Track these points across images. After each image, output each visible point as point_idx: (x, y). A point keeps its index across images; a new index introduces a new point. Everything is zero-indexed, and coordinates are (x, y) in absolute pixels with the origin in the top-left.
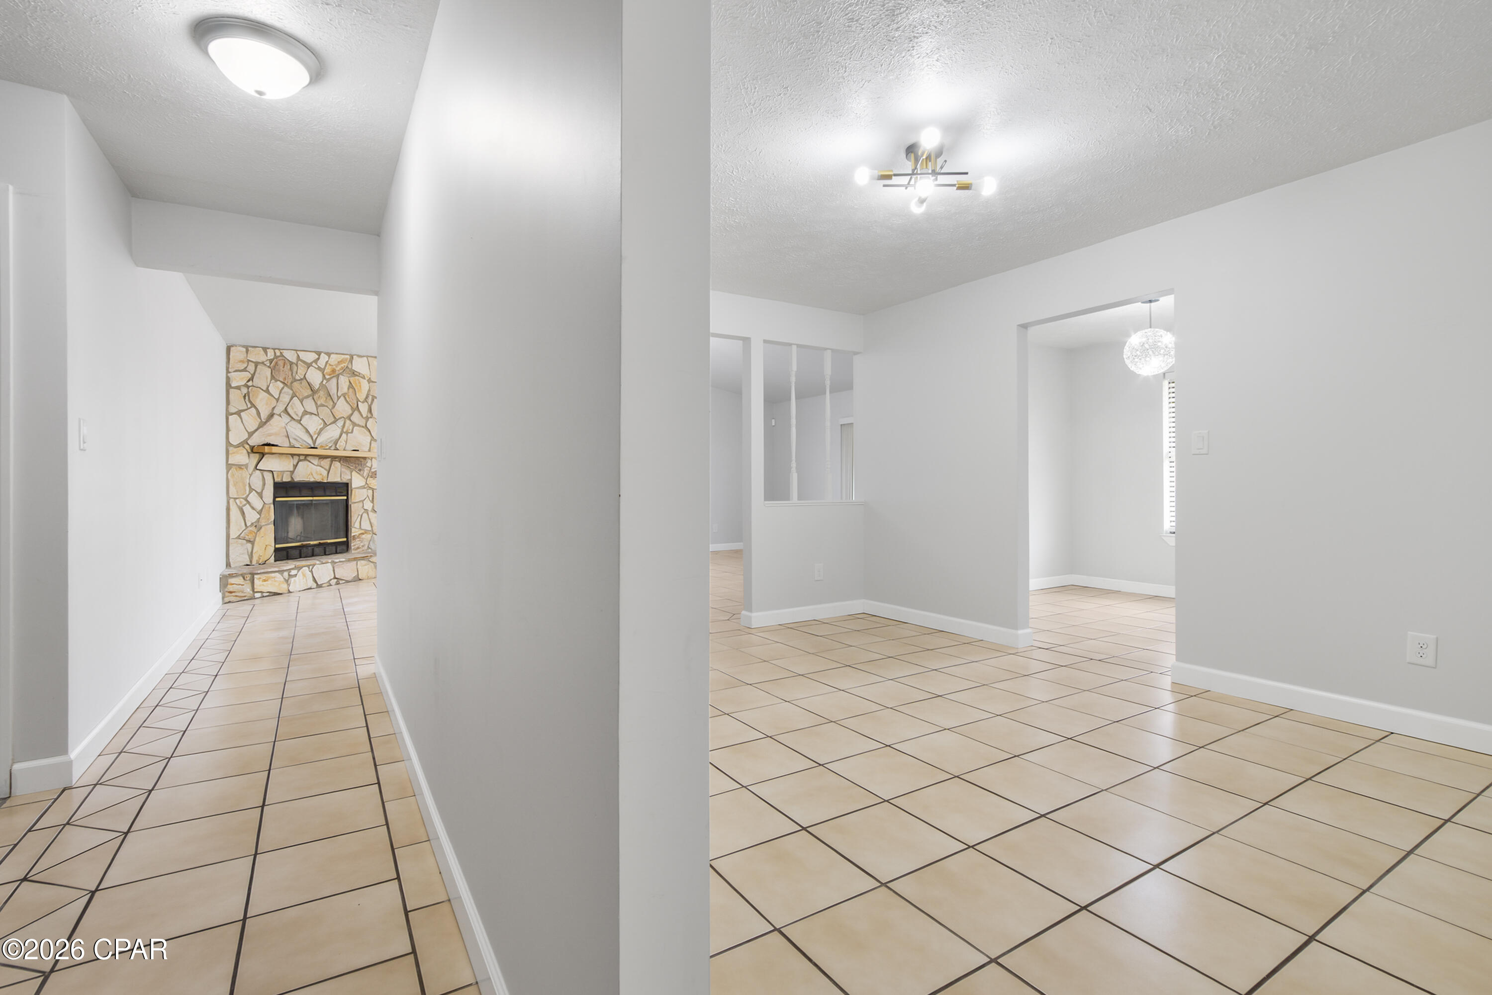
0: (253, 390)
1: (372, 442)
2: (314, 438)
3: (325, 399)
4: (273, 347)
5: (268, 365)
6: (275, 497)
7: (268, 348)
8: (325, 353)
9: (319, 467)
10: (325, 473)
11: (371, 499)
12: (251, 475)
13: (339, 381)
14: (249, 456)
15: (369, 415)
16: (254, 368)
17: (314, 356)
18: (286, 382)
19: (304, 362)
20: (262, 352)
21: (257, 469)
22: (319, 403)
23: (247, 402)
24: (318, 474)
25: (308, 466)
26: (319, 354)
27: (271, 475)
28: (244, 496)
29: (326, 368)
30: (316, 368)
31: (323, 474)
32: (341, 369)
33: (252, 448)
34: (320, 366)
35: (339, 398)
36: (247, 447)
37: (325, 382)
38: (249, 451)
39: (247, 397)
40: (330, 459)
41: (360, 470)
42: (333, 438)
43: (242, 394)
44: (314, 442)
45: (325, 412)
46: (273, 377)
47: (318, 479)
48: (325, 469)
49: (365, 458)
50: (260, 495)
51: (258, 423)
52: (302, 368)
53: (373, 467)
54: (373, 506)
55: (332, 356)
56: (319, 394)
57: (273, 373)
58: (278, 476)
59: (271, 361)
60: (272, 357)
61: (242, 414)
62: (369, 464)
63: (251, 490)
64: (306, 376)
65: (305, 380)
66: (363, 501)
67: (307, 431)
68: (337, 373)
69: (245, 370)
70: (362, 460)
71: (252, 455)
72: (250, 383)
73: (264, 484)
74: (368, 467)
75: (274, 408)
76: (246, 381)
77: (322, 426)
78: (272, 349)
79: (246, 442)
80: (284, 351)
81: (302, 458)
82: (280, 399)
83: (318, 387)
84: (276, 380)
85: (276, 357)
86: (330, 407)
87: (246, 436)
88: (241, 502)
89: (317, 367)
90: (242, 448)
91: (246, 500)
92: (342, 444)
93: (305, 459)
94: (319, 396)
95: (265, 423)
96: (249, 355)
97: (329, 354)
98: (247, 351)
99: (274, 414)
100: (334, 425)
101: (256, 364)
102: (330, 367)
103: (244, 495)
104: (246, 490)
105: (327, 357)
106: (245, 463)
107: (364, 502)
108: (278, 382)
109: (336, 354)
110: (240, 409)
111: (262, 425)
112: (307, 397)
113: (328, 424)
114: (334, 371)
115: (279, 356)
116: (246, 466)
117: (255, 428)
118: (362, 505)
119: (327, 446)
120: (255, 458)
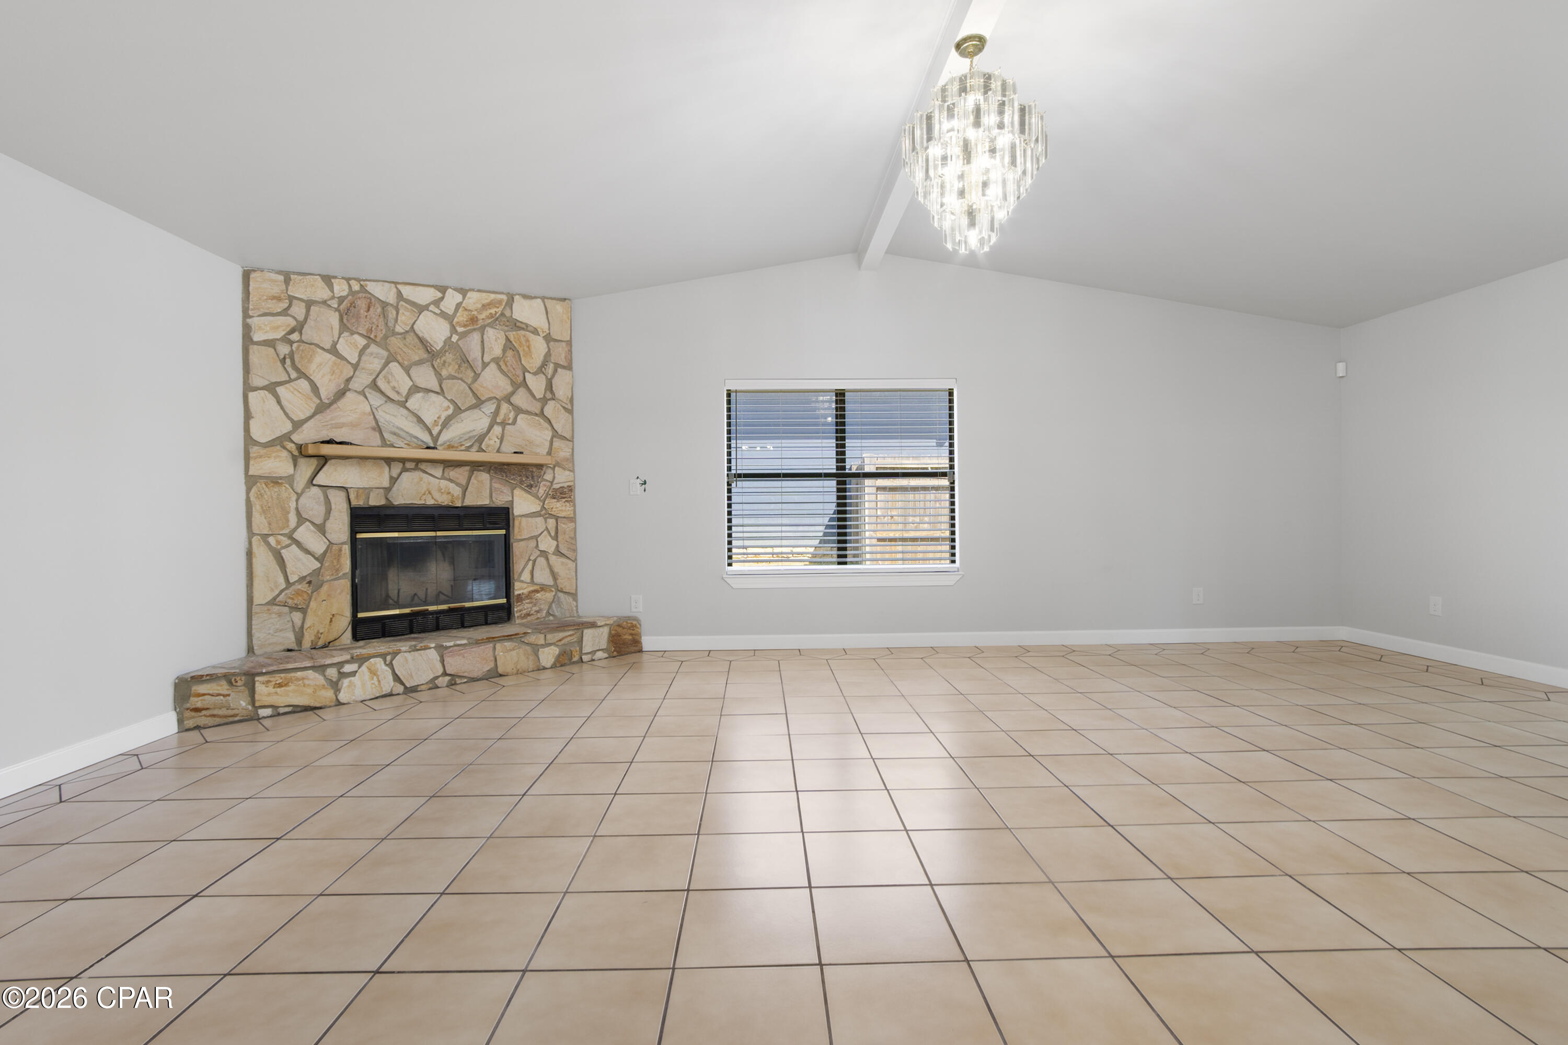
0: (301, 348)
1: (554, 439)
2: (435, 432)
3: (457, 367)
4: (347, 276)
5: (336, 306)
6: (353, 532)
7: (335, 277)
8: (456, 289)
9: (444, 481)
10: (457, 491)
11: (553, 534)
12: (299, 496)
13: (485, 336)
14: (295, 461)
15: (549, 395)
16: (304, 311)
17: (434, 294)
18: (372, 336)
19: (413, 304)
20: (320, 283)
21: (314, 485)
22: (444, 373)
23: (290, 369)
24: (442, 493)
25: (421, 479)
26: (443, 290)
27: (343, 494)
28: (286, 531)
29: (458, 314)
30: (435, 313)
31: (453, 493)
32: (488, 317)
33: (300, 447)
34: (443, 309)
35: (485, 365)
36: (290, 446)
37: (455, 338)
38: (296, 453)
39: (288, 361)
40: (468, 468)
41: (531, 486)
42: (474, 433)
43: (278, 355)
44: (436, 439)
45: (456, 389)
46: (344, 327)
47: (444, 500)
48: (458, 484)
49: (540, 466)
50: (321, 529)
51: (314, 406)
52: (406, 313)
53: (556, 481)
54: (557, 546)
55: (469, 294)
56: (444, 358)
57: (345, 321)
58: (357, 497)
59: (341, 300)
60: (345, 293)
61: (280, 390)
62: (548, 476)
63: (301, 520)
64: (415, 327)
65: (412, 334)
66: (536, 538)
67: (420, 420)
68: (480, 323)
69: (285, 312)
70: (534, 470)
71: (302, 461)
72: (295, 337)
73: (329, 511)
74: (547, 481)
75: (349, 380)
76: (283, 333)
77: (450, 412)
78: (343, 278)
79: (287, 437)
80: (368, 283)
81: (409, 465)
82: (362, 364)
83: (440, 347)
84: (352, 333)
85: (352, 292)
86: (469, 381)
87: (288, 427)
88: (278, 542)
89: (438, 311)
90: (278, 447)
91: (290, 536)
92: (492, 442)
93: (416, 468)
94: (445, 362)
95: (330, 404)
96: (290, 287)
97: (463, 292)
98: (287, 281)
99: (349, 390)
100: (476, 411)
101: (309, 304)
102: (466, 313)
103: (283, 528)
104: (288, 520)
105: (458, 297)
106: (286, 475)
107: (539, 539)
108: (356, 336)
109: (479, 291)
110: (274, 380)
111: (322, 408)
112: (420, 362)
113: (463, 408)
114: (473, 320)
115: (358, 292)
116: (290, 479)
117: (308, 414)
118: (535, 544)
119: (461, 445)
120: (306, 468)
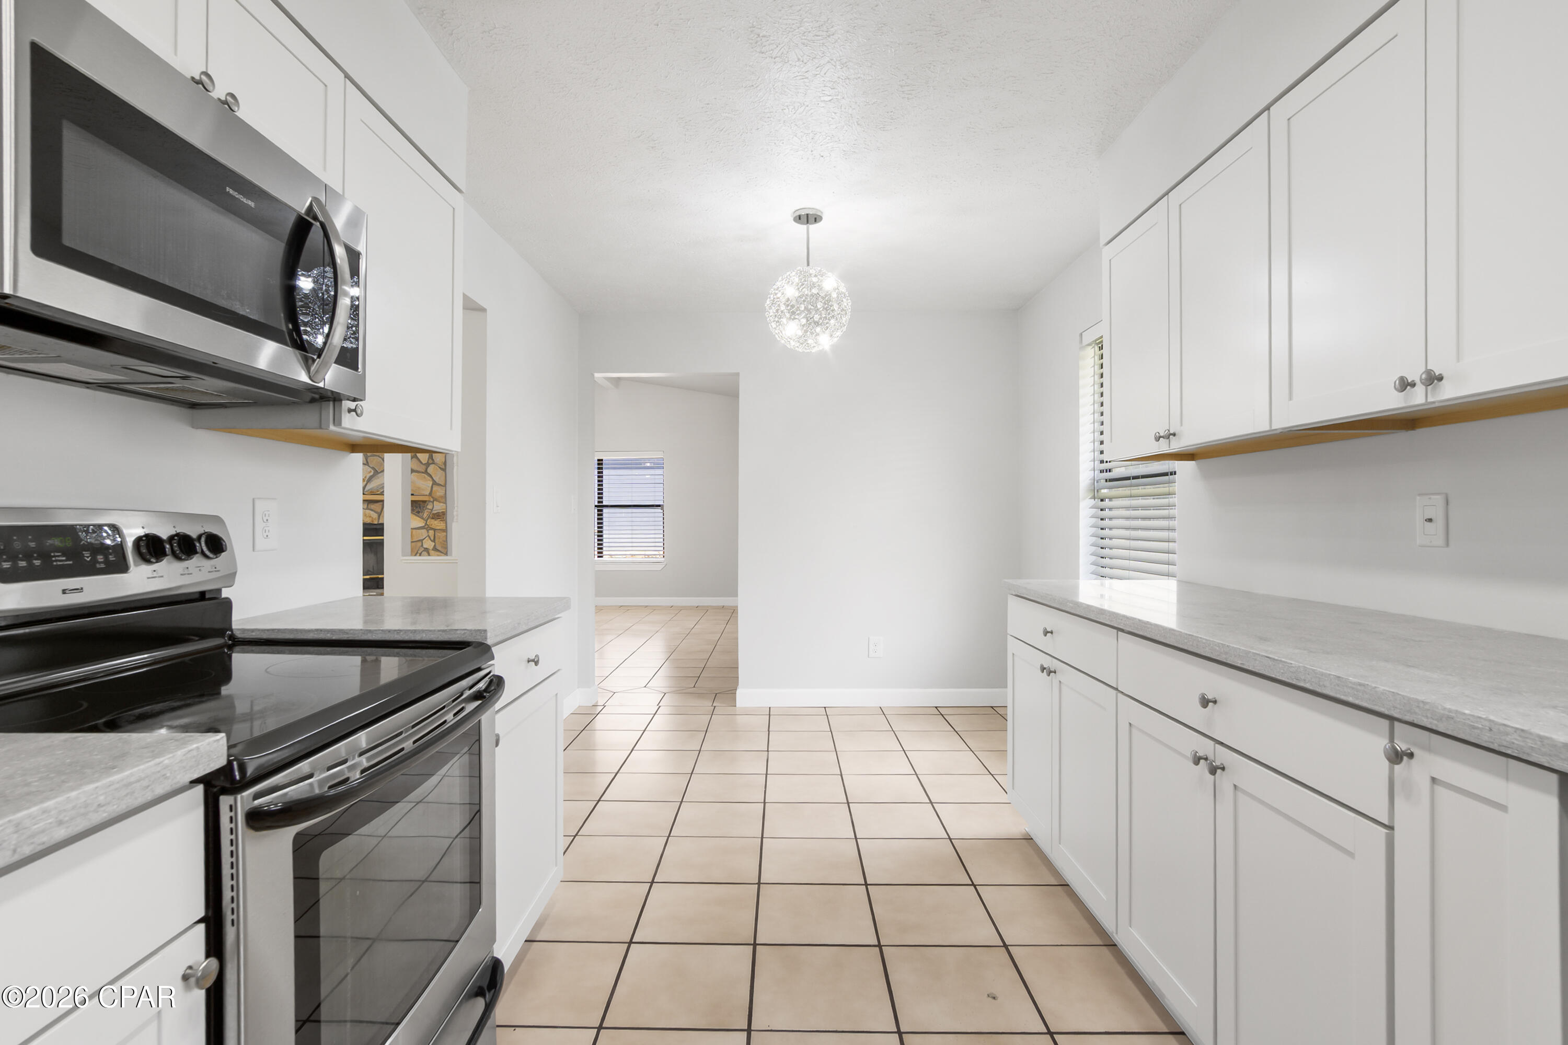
1: (434, 486)
2: (363, 485)
9: (367, 510)
10: (375, 515)
11: (432, 539)
15: (431, 461)
22: (369, 454)
31: (372, 516)
41: (418, 512)
44: (363, 489)
45: (375, 461)
48: (376, 512)
49: (424, 502)
53: (434, 509)
54: (435, 545)
62: (430, 507)
66: (422, 541)
70: (421, 503)
74: (429, 509)
77: (372, 474)
107: (424, 541)
118: (421, 545)
119: (378, 491)
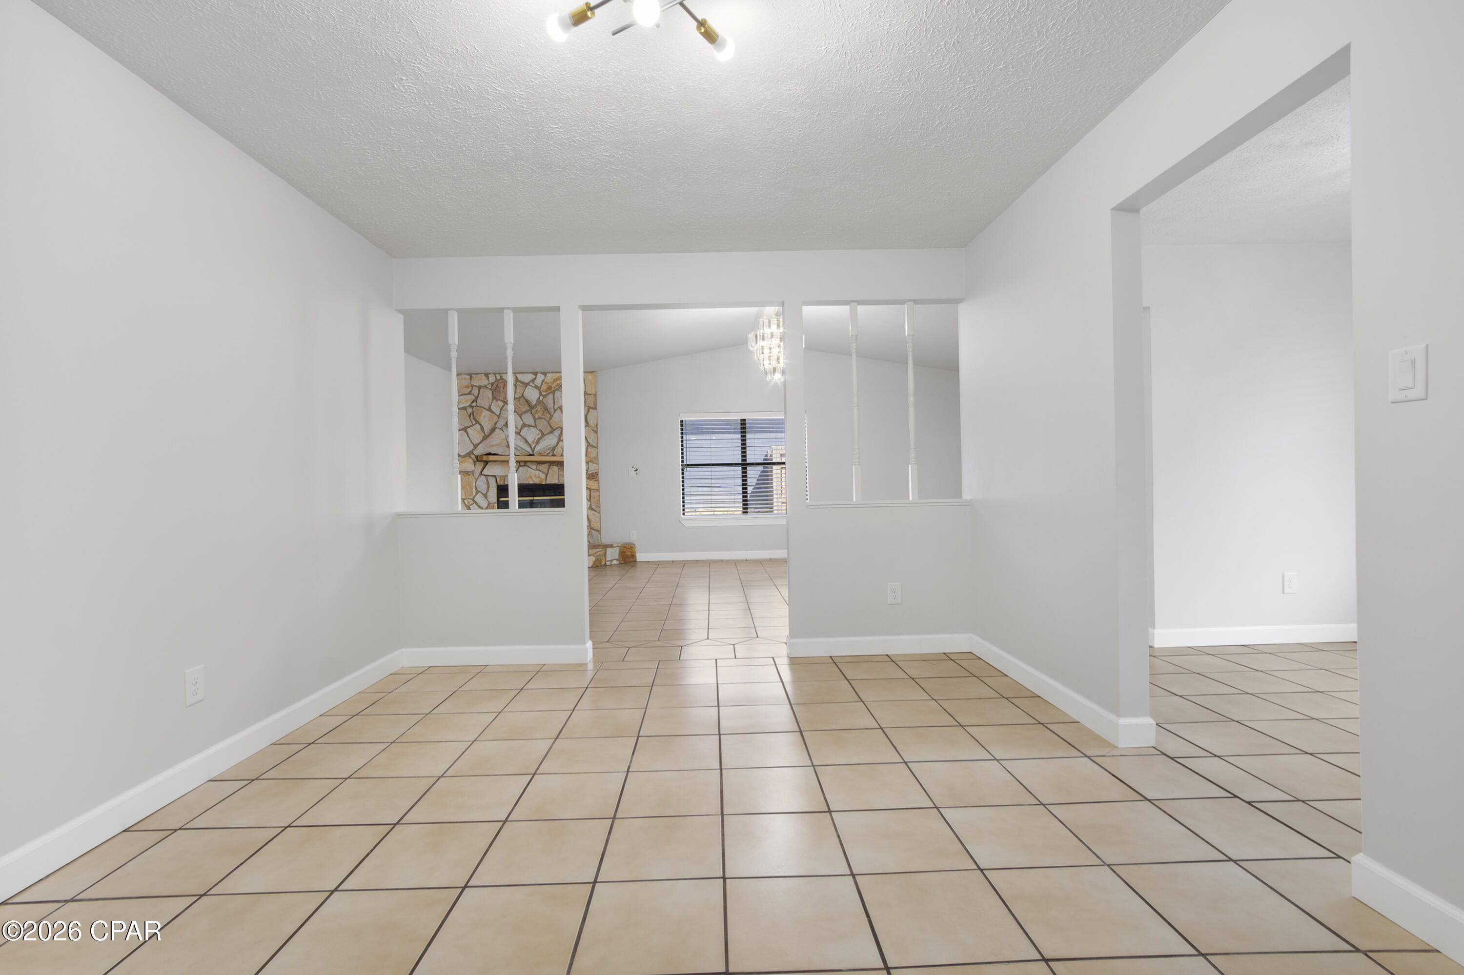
0: (477, 409)
1: (588, 447)
2: (533, 447)
3: (542, 412)
4: (495, 372)
5: (490, 387)
6: (498, 498)
7: (490, 374)
8: (541, 373)
9: (537, 471)
10: (543, 476)
11: (588, 498)
12: (476, 480)
13: (555, 396)
14: (475, 465)
15: (586, 424)
16: (477, 391)
17: (531, 376)
18: (506, 401)
19: (523, 383)
20: (484, 377)
21: (482, 475)
22: (537, 416)
23: (472, 420)
24: (536, 477)
25: (527, 470)
26: (536, 374)
27: (494, 479)
28: (471, 497)
29: (543, 386)
30: (532, 387)
31: (541, 477)
32: (556, 386)
33: (477, 457)
34: (536, 384)
35: (555, 410)
36: (473, 456)
37: (541, 398)
38: (475, 460)
39: (472, 416)
40: (548, 464)
42: (551, 446)
43: (467, 413)
44: (533, 450)
45: (542, 424)
46: (494, 398)
47: (537, 481)
48: (544, 473)
50: (485, 496)
51: (482, 437)
52: (520, 388)
53: (589, 470)
54: (591, 505)
55: (548, 375)
56: (536, 409)
57: (494, 394)
58: (500, 480)
59: (492, 384)
60: (494, 381)
61: (468, 430)
63: (477, 492)
64: (524, 394)
65: (523, 398)
67: (526, 441)
68: (553, 389)
69: (470, 393)
71: (477, 463)
72: (474, 404)
73: (488, 487)
75: (496, 423)
76: (470, 403)
77: (539, 436)
78: (493, 374)
79: (471, 452)
80: (503, 375)
81: (522, 464)
82: (501, 415)
83: (535, 403)
84: (497, 400)
85: (497, 380)
86: (548, 420)
87: (472, 447)
88: (469, 502)
89: (533, 385)
90: (468, 457)
91: (473, 500)
92: (559, 450)
93: (525, 465)
94: (537, 410)
95: (489, 436)
96: (472, 381)
97: (545, 374)
98: (471, 378)
99: (496, 428)
100: (551, 434)
101: (480, 388)
102: (547, 384)
103: (470, 496)
104: (472, 492)
105: (543, 377)
106: (471, 470)
108: (499, 401)
109: (552, 372)
110: (466, 426)
111: (485, 438)
112: (526, 412)
113: (545, 434)
114: (550, 388)
115: (499, 380)
116: (473, 472)
117: (480, 441)
119: (545, 453)
120: (480, 466)
